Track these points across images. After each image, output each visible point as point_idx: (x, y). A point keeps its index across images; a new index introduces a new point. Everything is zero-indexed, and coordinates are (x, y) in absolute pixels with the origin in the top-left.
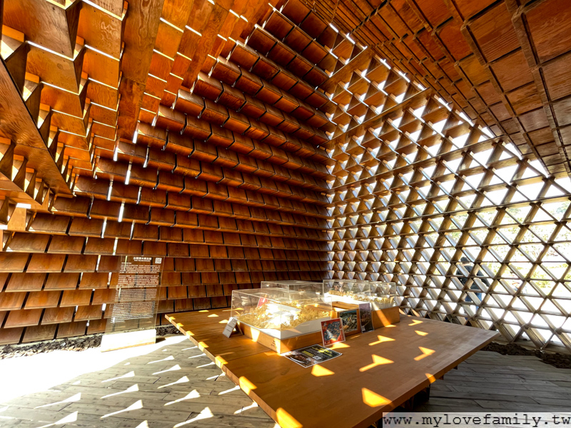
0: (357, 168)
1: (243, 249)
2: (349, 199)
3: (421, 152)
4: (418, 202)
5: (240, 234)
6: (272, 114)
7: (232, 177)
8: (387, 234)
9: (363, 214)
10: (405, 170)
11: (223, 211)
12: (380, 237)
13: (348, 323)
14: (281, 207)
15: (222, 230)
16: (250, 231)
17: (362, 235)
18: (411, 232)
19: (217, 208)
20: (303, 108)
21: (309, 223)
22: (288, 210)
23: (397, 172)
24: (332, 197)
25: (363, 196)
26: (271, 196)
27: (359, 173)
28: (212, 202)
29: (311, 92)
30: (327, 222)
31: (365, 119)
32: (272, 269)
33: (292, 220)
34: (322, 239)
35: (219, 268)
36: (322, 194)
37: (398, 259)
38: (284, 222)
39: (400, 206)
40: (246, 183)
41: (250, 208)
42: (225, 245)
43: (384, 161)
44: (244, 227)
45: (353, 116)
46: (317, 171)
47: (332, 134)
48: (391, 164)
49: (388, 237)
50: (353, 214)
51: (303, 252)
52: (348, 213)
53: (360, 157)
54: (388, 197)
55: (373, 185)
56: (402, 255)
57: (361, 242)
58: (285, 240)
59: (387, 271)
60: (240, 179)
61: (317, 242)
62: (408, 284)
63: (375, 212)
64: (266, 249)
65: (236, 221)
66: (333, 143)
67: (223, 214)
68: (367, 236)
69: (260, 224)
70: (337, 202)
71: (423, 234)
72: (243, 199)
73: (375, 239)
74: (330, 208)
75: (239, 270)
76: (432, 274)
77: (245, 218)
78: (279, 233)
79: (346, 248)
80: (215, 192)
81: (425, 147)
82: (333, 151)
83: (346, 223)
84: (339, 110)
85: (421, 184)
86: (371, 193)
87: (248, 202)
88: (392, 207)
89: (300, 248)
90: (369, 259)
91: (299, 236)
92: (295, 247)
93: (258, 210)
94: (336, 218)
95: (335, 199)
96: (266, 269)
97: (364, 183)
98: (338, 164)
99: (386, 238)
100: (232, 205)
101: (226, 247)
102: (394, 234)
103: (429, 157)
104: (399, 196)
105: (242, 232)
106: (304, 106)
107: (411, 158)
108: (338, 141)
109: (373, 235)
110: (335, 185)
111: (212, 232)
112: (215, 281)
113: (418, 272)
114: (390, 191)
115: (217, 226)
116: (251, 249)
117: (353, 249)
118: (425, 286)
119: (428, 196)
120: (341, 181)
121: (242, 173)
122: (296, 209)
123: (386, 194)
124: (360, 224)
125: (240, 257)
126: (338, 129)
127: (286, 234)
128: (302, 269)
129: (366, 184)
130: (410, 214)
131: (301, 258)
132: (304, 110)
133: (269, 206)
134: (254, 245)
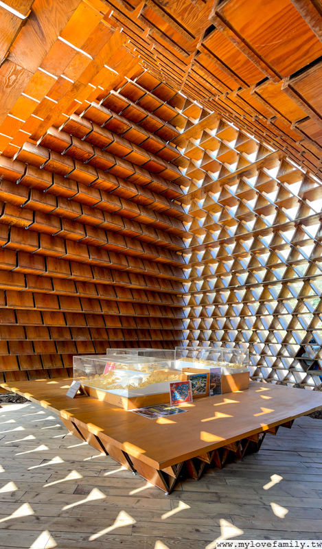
0: (214, 227)
1: (85, 316)
2: (207, 261)
3: (280, 215)
4: (278, 266)
5: (80, 298)
6: (122, 167)
7: (72, 229)
8: (246, 300)
9: (222, 277)
10: (264, 232)
11: (58, 270)
12: (238, 303)
13: (197, 386)
14: (131, 266)
15: (58, 293)
16: (92, 294)
17: (220, 300)
18: (271, 298)
19: (50, 267)
20: (154, 161)
21: (162, 286)
22: (138, 270)
23: (257, 234)
24: (188, 256)
25: (221, 258)
26: (118, 254)
27: (218, 233)
28: (45, 258)
29: (161, 147)
30: (183, 286)
31: (220, 176)
32: (120, 338)
33: (143, 283)
34: (176, 304)
35: (56, 337)
36: (178, 253)
37: (256, 327)
38: (135, 285)
39: (260, 269)
40: (90, 237)
41: (92, 267)
42: (62, 310)
43: (243, 221)
44: (85, 290)
45: (207, 171)
46: (173, 227)
47: (187, 188)
48: (250, 225)
49: (247, 303)
50: (211, 277)
51: (155, 319)
52: (205, 276)
53: (218, 215)
54: (248, 259)
55: (232, 246)
56: (260, 323)
57: (219, 308)
58: (134, 305)
59: (243, 340)
60: (82, 233)
61: (171, 307)
62: (263, 353)
63: (234, 274)
64: (112, 316)
65: (75, 283)
66: (189, 198)
67: (60, 275)
68: (225, 302)
69: (105, 287)
70: (193, 263)
71: (282, 301)
72: (84, 256)
73: (233, 305)
74: (186, 270)
75: (81, 338)
76: (288, 342)
77: (86, 280)
78: (128, 298)
79: (202, 315)
80: (50, 247)
81: (283, 209)
82: (189, 206)
83: (203, 287)
84: (192, 165)
85: (281, 247)
86: (230, 255)
87: (90, 260)
88: (252, 270)
89: (152, 314)
90: (226, 328)
91: (151, 301)
92: (146, 314)
93: (102, 270)
94: (192, 281)
95: (192, 259)
96: (112, 338)
97: (222, 243)
98: (195, 221)
99: (245, 304)
100: (70, 263)
101: (64, 313)
102: (253, 299)
103: (288, 221)
104: (258, 259)
105: (82, 295)
106: (155, 160)
107: (270, 219)
108: (194, 196)
109: (231, 301)
110: (191, 244)
111: (45, 295)
112: (52, 350)
113: (274, 341)
114: (250, 253)
115: (50, 287)
116: (94, 316)
117: (210, 316)
118: (279, 355)
119: (288, 260)
120: (198, 240)
121: (85, 225)
122: (148, 270)
123: (246, 256)
124: (218, 289)
125: (81, 324)
126: (193, 184)
127: (137, 299)
128: (154, 338)
129: (225, 245)
130: (269, 278)
131: (154, 326)
132: (155, 164)
133: (116, 265)
134: (97, 311)
